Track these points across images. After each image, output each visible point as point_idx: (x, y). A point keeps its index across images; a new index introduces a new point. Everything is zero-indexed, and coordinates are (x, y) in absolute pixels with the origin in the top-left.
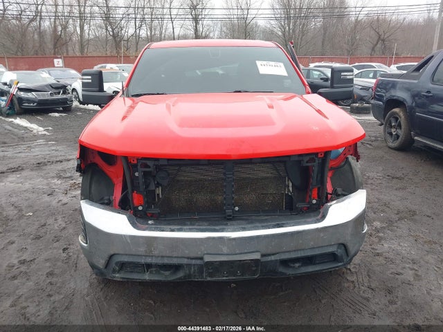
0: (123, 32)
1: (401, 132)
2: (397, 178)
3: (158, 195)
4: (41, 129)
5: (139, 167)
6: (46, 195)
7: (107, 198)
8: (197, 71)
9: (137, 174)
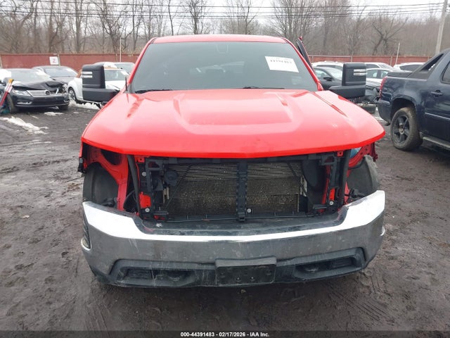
0: (120, 29)
1: (409, 133)
2: (407, 179)
3: (166, 196)
4: (37, 128)
5: (147, 166)
6: (43, 197)
7: (110, 199)
8: (198, 69)
9: (144, 174)
